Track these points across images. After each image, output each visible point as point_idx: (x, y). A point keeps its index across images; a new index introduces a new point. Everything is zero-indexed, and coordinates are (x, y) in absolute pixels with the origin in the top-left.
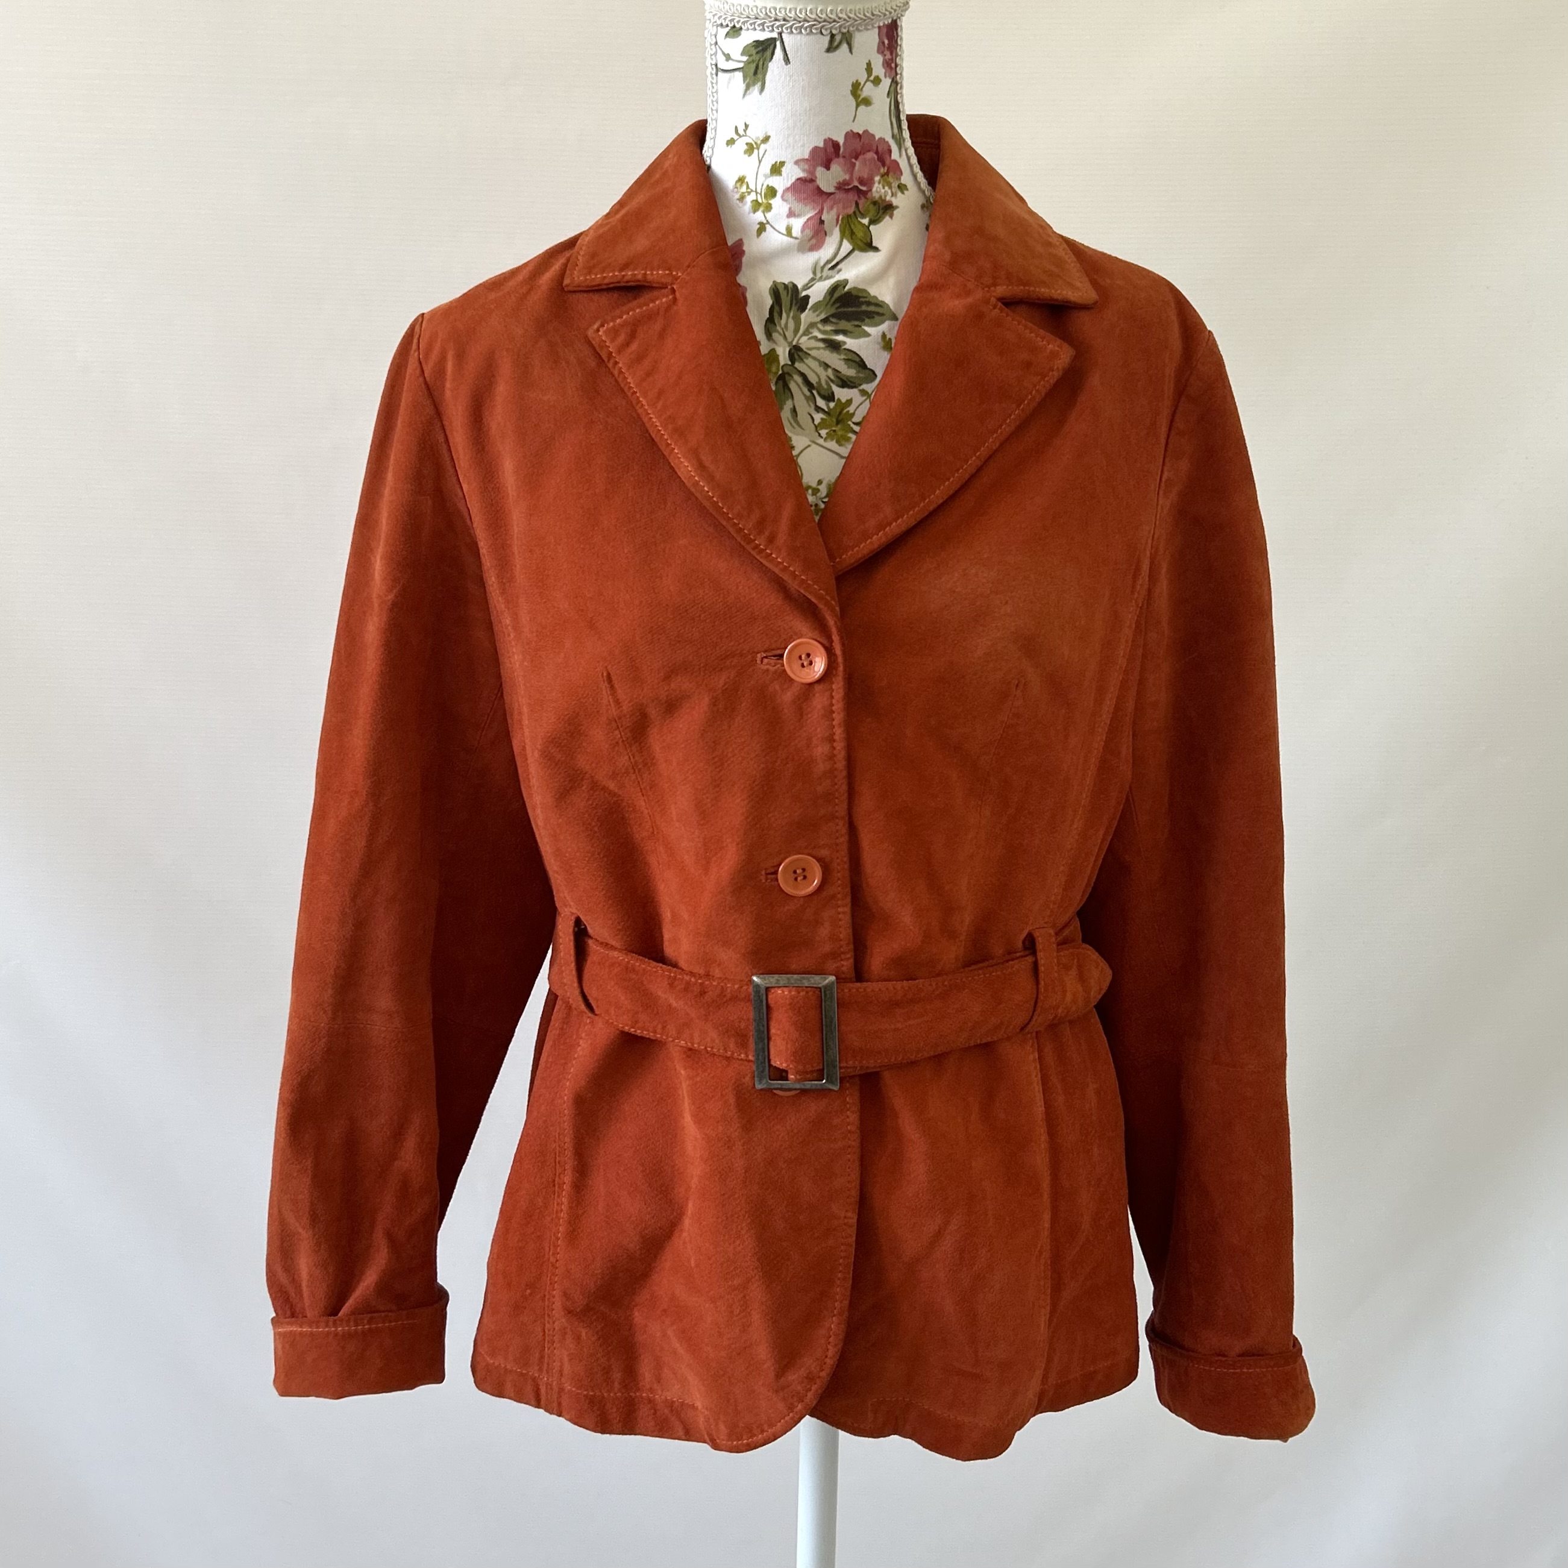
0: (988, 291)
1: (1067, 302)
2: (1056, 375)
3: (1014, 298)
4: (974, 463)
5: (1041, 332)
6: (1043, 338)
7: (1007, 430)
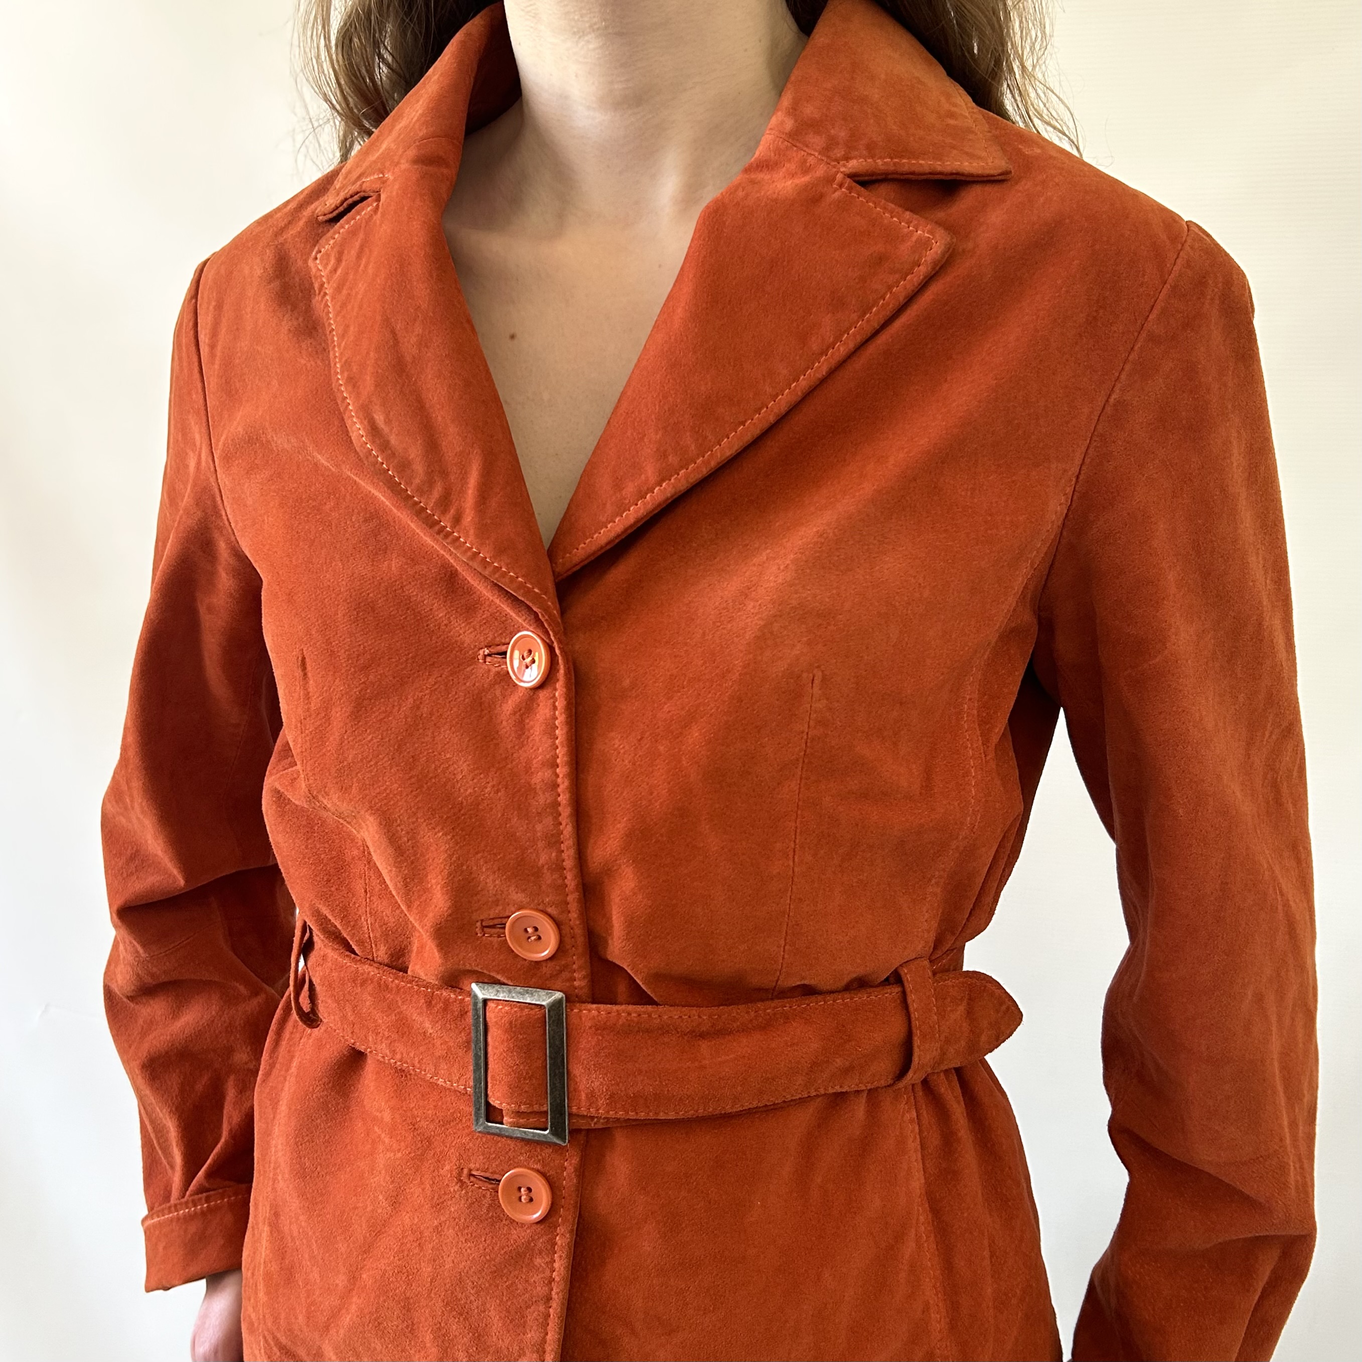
0: (834, 166)
1: (957, 174)
2: (922, 271)
3: (873, 174)
4: (784, 400)
5: (908, 214)
6: (909, 223)
7: (841, 350)
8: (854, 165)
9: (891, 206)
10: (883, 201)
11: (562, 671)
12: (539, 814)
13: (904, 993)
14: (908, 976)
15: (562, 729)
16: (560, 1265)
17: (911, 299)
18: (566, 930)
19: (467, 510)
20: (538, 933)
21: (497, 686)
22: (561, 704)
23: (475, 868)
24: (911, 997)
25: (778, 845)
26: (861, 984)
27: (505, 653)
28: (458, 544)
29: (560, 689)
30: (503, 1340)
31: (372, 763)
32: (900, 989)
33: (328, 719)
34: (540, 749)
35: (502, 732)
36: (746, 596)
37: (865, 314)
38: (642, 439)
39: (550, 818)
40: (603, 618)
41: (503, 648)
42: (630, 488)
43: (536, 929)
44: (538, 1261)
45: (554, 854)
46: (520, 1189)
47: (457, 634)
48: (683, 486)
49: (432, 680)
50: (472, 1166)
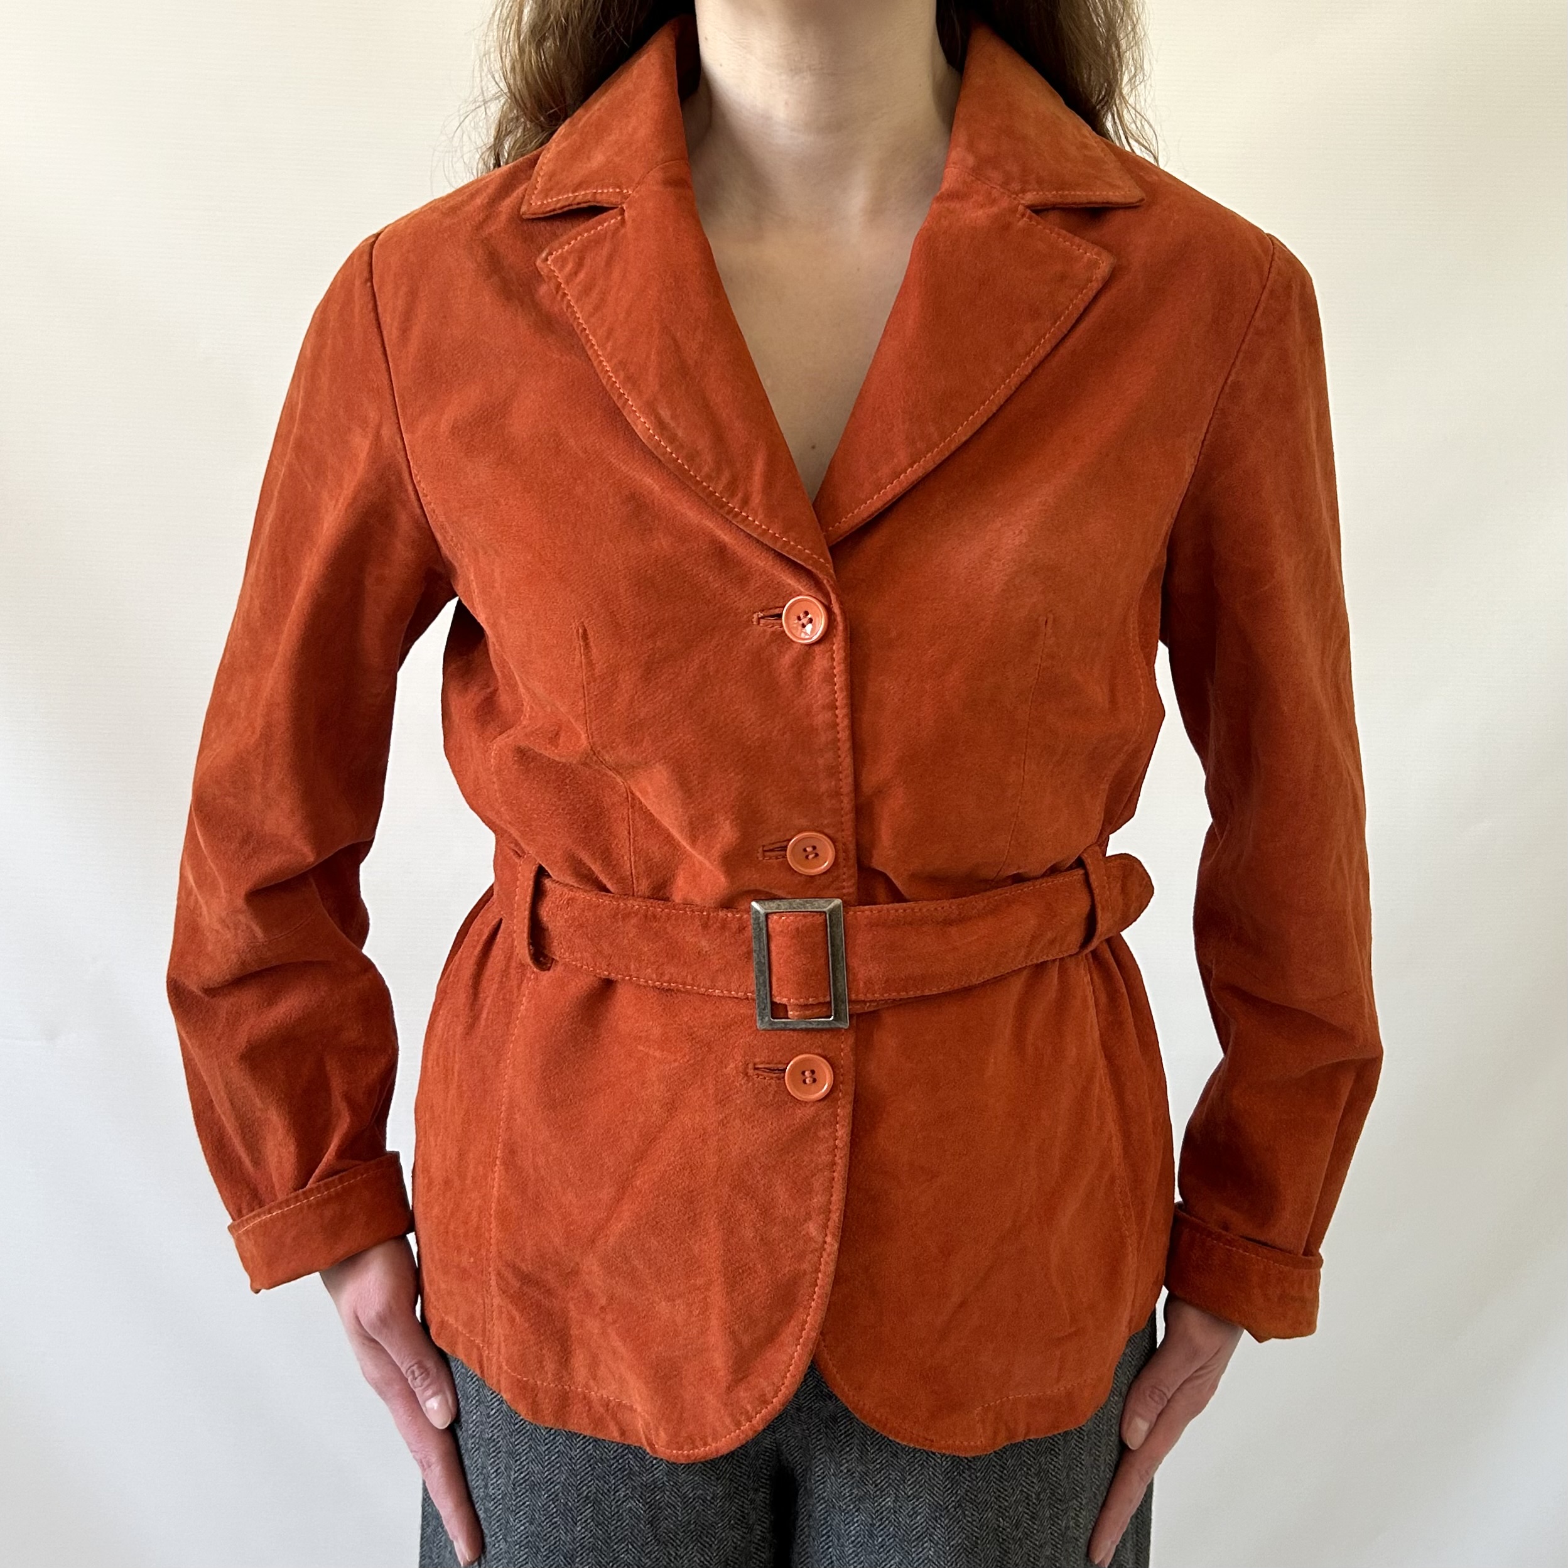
0: (1015, 199)
1: (1107, 203)
2: (1095, 286)
3: (1046, 204)
4: (1002, 393)
5: (1077, 240)
6: (1079, 246)
7: (1041, 352)
8: (1030, 197)
9: (1064, 232)
10: (1056, 229)
11: (841, 627)
12: (821, 750)
13: (1087, 875)
14: (1088, 861)
15: (840, 677)
16: (842, 1132)
17: (1087, 310)
18: (840, 846)
19: (755, 495)
20: (815, 851)
21: (773, 645)
22: (839, 656)
23: (762, 801)
24: (1093, 877)
25: (1013, 758)
26: (1054, 870)
27: (779, 616)
28: (746, 522)
29: (838, 643)
30: (789, 1209)
31: (664, 718)
32: (1082, 872)
33: (616, 684)
34: (819, 695)
35: (781, 683)
36: (990, 556)
37: (1056, 323)
38: (890, 430)
39: (831, 753)
40: (863, 580)
41: (777, 611)
42: (885, 471)
43: (814, 848)
44: (822, 1133)
45: (833, 783)
46: (803, 1073)
47: (732, 601)
48: (931, 466)
49: (714, 643)
50: (757, 1060)
